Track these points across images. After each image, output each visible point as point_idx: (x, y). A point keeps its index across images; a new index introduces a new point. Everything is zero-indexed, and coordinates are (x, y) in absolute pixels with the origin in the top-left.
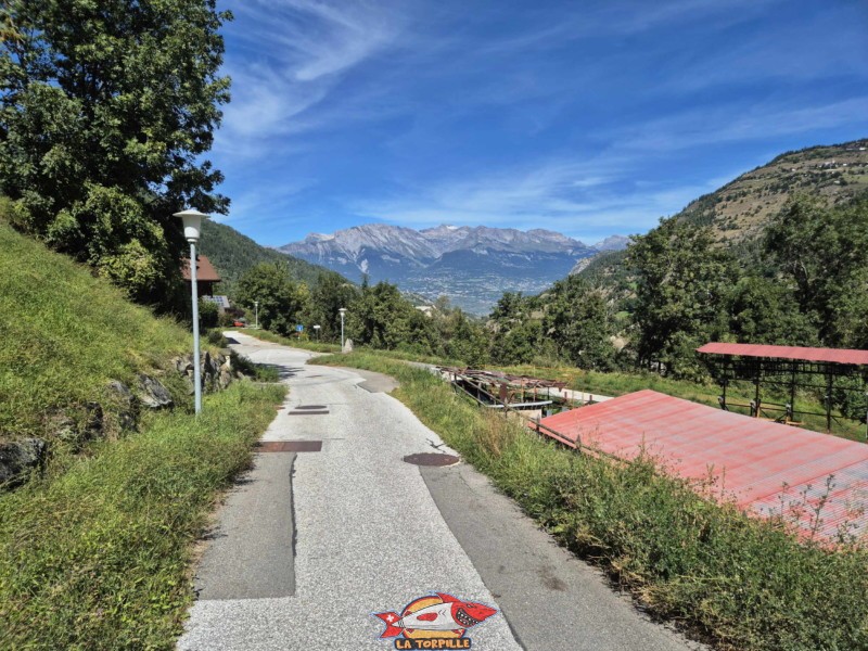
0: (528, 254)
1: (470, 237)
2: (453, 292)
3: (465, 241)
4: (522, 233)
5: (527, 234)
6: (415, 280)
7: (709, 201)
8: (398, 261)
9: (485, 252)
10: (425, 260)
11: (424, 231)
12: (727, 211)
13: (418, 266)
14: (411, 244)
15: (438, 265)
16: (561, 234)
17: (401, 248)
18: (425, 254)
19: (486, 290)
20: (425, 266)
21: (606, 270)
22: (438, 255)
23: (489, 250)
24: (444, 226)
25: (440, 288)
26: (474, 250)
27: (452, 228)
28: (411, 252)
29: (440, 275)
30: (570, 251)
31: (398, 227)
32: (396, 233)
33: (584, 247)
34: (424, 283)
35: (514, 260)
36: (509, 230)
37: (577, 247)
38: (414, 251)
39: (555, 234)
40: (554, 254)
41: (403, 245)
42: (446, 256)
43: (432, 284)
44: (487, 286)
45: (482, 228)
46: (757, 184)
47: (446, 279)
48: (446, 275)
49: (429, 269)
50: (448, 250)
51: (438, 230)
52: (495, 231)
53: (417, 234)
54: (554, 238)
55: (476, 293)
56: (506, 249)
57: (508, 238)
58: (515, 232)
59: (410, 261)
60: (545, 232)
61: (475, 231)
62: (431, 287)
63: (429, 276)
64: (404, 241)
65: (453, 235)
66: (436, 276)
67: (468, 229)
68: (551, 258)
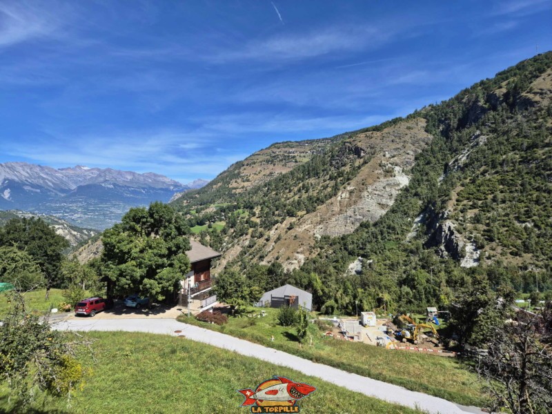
0: (144, 189)
1: (100, 175)
2: (85, 214)
3: (96, 178)
4: (139, 175)
5: (143, 175)
6: (53, 205)
7: (239, 165)
8: (38, 191)
9: (112, 186)
10: (63, 191)
11: (62, 169)
12: (245, 172)
13: (56, 194)
14: (50, 179)
15: (74, 194)
16: (165, 177)
17: (41, 182)
18: (63, 187)
19: (111, 212)
20: (63, 195)
21: (185, 201)
22: (74, 187)
23: (114, 185)
24: (79, 166)
25: (75, 212)
26: (103, 185)
27: (86, 168)
28: (51, 184)
29: (74, 202)
30: (172, 188)
31: (39, 166)
32: (38, 170)
33: (181, 185)
34: (61, 208)
35: (134, 192)
36: (131, 173)
37: (176, 185)
38: (53, 183)
39: (162, 176)
40: (161, 189)
41: (43, 178)
42: (80, 188)
43: (68, 208)
44: (113, 209)
45: (109, 170)
46: (261, 158)
47: (80, 204)
48: (80, 202)
49: (65, 197)
50: (82, 184)
51: (73, 169)
52: (119, 173)
53: (56, 171)
54: (161, 179)
55: (104, 215)
56: (128, 185)
57: (129, 177)
58: (133, 174)
59: (50, 191)
60: (155, 175)
61: (104, 171)
62: (67, 210)
63: (65, 202)
64: (45, 176)
65: (86, 173)
66: (72, 202)
67: (99, 170)
68: (159, 191)
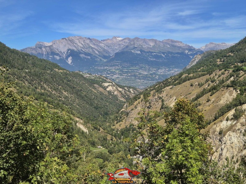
0: (164, 53)
1: (130, 44)
2: (121, 75)
3: (127, 46)
4: (160, 41)
5: (162, 42)
6: (99, 68)
8: (89, 57)
9: (139, 52)
10: (105, 57)
11: (104, 41)
13: (101, 60)
14: (96, 48)
15: (113, 60)
16: (181, 42)
17: (91, 50)
19: (140, 74)
20: (105, 61)
22: (112, 54)
23: (141, 51)
24: (115, 37)
25: (114, 73)
26: (133, 51)
27: (120, 39)
28: (97, 52)
29: (114, 65)
30: (187, 51)
31: (89, 38)
32: (88, 41)
33: (194, 49)
34: (105, 70)
35: (156, 57)
36: (153, 40)
37: (191, 49)
38: (98, 51)
39: (178, 42)
40: (178, 53)
41: (92, 48)
42: (117, 54)
43: (109, 70)
44: (141, 71)
45: (137, 39)
47: (117, 67)
48: (117, 65)
49: (107, 62)
50: (117, 51)
51: (112, 40)
52: (144, 41)
53: (100, 42)
54: (177, 44)
55: (135, 76)
56: (151, 50)
57: (152, 44)
58: (155, 41)
59: (97, 57)
60: (172, 41)
61: (133, 40)
62: (109, 72)
63: (107, 66)
64: (93, 46)
65: (120, 43)
66: (111, 66)
67: (129, 39)
68: (176, 55)
